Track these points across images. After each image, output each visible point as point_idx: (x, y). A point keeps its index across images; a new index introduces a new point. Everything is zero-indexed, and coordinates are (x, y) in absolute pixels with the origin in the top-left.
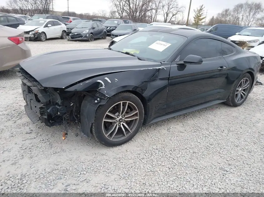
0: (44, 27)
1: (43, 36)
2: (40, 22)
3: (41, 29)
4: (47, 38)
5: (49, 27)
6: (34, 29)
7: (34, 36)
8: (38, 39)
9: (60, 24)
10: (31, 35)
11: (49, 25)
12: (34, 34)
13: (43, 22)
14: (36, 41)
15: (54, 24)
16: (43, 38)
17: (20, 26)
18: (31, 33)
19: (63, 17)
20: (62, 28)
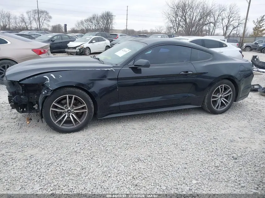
0: (89, 43)
1: (87, 51)
2: (87, 39)
3: (86, 45)
4: (91, 52)
5: (93, 43)
6: (79, 45)
7: (80, 51)
8: (83, 53)
9: (104, 40)
10: (77, 50)
11: (93, 41)
12: (80, 49)
13: (89, 39)
14: (82, 55)
15: (98, 40)
16: (87, 52)
17: (70, 42)
18: (77, 49)
19: (111, 34)
20: (105, 43)
